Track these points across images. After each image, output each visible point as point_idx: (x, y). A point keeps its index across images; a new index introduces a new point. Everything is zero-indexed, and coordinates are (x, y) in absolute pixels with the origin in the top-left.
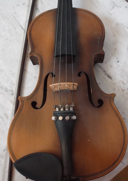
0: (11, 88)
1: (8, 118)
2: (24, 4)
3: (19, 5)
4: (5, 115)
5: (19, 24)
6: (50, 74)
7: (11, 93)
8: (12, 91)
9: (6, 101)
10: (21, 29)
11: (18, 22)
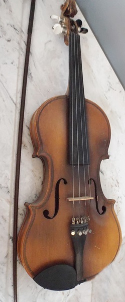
0: (6, 184)
1: (5, 221)
2: (12, 63)
3: (6, 64)
4: (3, 217)
5: (9, 94)
6: (62, 180)
7: (6, 190)
8: (7, 188)
9: (1, 200)
10: (12, 102)
11: (7, 92)
